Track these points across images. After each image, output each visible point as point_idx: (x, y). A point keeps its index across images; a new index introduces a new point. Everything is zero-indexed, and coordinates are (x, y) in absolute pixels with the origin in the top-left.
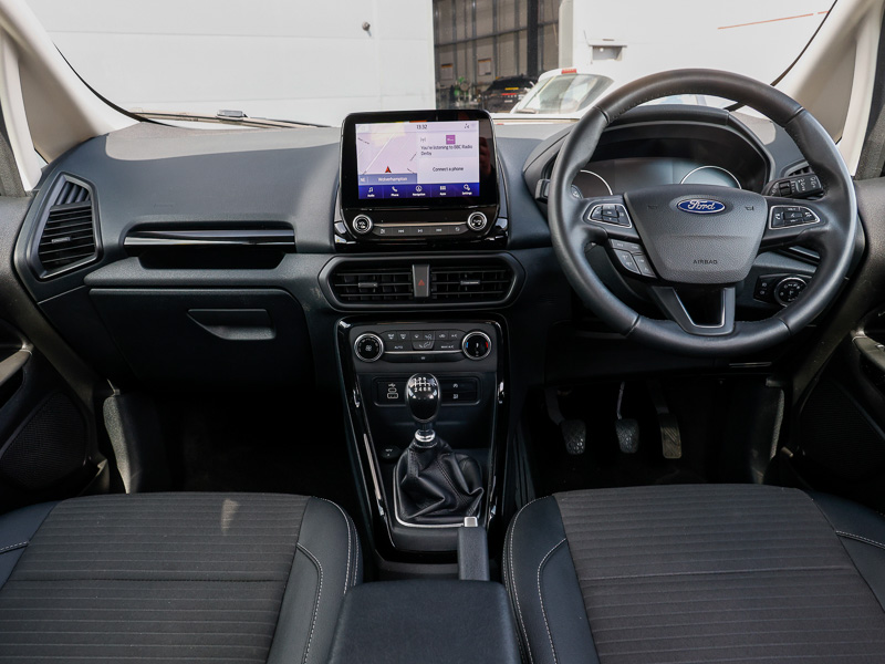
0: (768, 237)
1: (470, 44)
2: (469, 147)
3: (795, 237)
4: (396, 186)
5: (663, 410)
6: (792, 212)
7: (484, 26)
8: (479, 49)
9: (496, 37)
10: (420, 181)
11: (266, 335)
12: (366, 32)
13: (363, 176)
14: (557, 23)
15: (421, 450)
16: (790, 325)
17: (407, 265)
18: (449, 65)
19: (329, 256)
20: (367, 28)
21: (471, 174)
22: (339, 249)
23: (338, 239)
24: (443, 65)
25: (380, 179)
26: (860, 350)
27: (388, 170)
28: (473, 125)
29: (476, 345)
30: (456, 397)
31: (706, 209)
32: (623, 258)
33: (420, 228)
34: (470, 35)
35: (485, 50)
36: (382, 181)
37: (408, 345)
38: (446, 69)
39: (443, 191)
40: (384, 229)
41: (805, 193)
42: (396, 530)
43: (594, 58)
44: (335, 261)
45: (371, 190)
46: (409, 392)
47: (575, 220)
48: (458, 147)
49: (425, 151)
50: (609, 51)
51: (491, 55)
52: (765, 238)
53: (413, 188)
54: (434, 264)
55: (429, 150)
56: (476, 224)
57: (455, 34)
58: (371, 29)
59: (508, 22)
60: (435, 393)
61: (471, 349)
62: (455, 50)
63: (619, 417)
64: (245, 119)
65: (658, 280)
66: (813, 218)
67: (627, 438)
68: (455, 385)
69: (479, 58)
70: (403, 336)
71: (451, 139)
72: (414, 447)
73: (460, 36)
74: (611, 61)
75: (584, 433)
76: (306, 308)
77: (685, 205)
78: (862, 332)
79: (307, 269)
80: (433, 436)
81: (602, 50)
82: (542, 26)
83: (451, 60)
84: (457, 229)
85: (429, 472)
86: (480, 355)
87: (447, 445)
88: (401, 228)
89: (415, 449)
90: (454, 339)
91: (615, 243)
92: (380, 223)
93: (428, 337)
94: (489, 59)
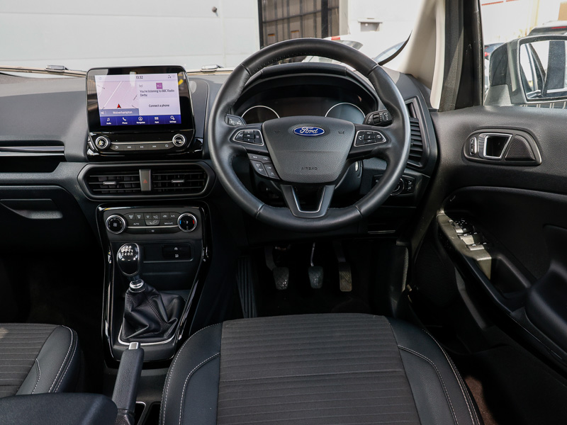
0: (353, 152)
1: (286, 21)
2: (172, 91)
3: (370, 151)
4: (125, 117)
5: (342, 260)
6: (369, 135)
7: (294, 10)
8: (292, 24)
9: (302, 17)
10: (141, 114)
11: (56, 216)
12: (214, 14)
13: (102, 110)
14: (338, 8)
15: (134, 294)
16: (362, 211)
17: (136, 170)
18: (272, 34)
19: (84, 164)
20: (215, 11)
21: (174, 109)
22: (90, 159)
23: (90, 152)
24: (269, 35)
25: (114, 113)
26: (439, 224)
27: (119, 106)
28: (174, 76)
29: (187, 223)
30: (177, 256)
31: (312, 133)
32: (257, 166)
33: (142, 145)
34: (286, 15)
35: (295, 25)
36: (115, 114)
37: (143, 222)
38: (271, 37)
39: (157, 121)
40: (117, 146)
41: (388, 121)
42: (116, 347)
43: (362, 30)
44: (88, 166)
45: (108, 120)
46: (120, 256)
47: (224, 141)
48: (164, 91)
49: (143, 94)
50: (371, 26)
51: (299, 28)
52: (352, 152)
53: (136, 118)
54: (154, 169)
55: (145, 93)
56: (177, 143)
57: (276, 14)
58: (218, 11)
59: (309, 7)
60: (136, 257)
61: (183, 225)
62: (277, 25)
63: (312, 265)
64: (66, 71)
65: (280, 181)
66: (382, 139)
67: (315, 279)
68: (176, 249)
69: (291, 30)
70: (139, 217)
71: (159, 86)
72: (129, 291)
73: (280, 16)
74: (373, 32)
75: (288, 275)
76: (77, 198)
77: (298, 131)
78: (443, 212)
79: (70, 172)
80: (142, 284)
81: (367, 25)
82: (331, 9)
83: (274, 32)
84: (167, 146)
85: (142, 308)
86: (190, 229)
87: (154, 290)
88: (129, 146)
89: (130, 293)
90: (173, 218)
91: (252, 157)
92: (115, 141)
93: (156, 217)
94: (298, 31)
